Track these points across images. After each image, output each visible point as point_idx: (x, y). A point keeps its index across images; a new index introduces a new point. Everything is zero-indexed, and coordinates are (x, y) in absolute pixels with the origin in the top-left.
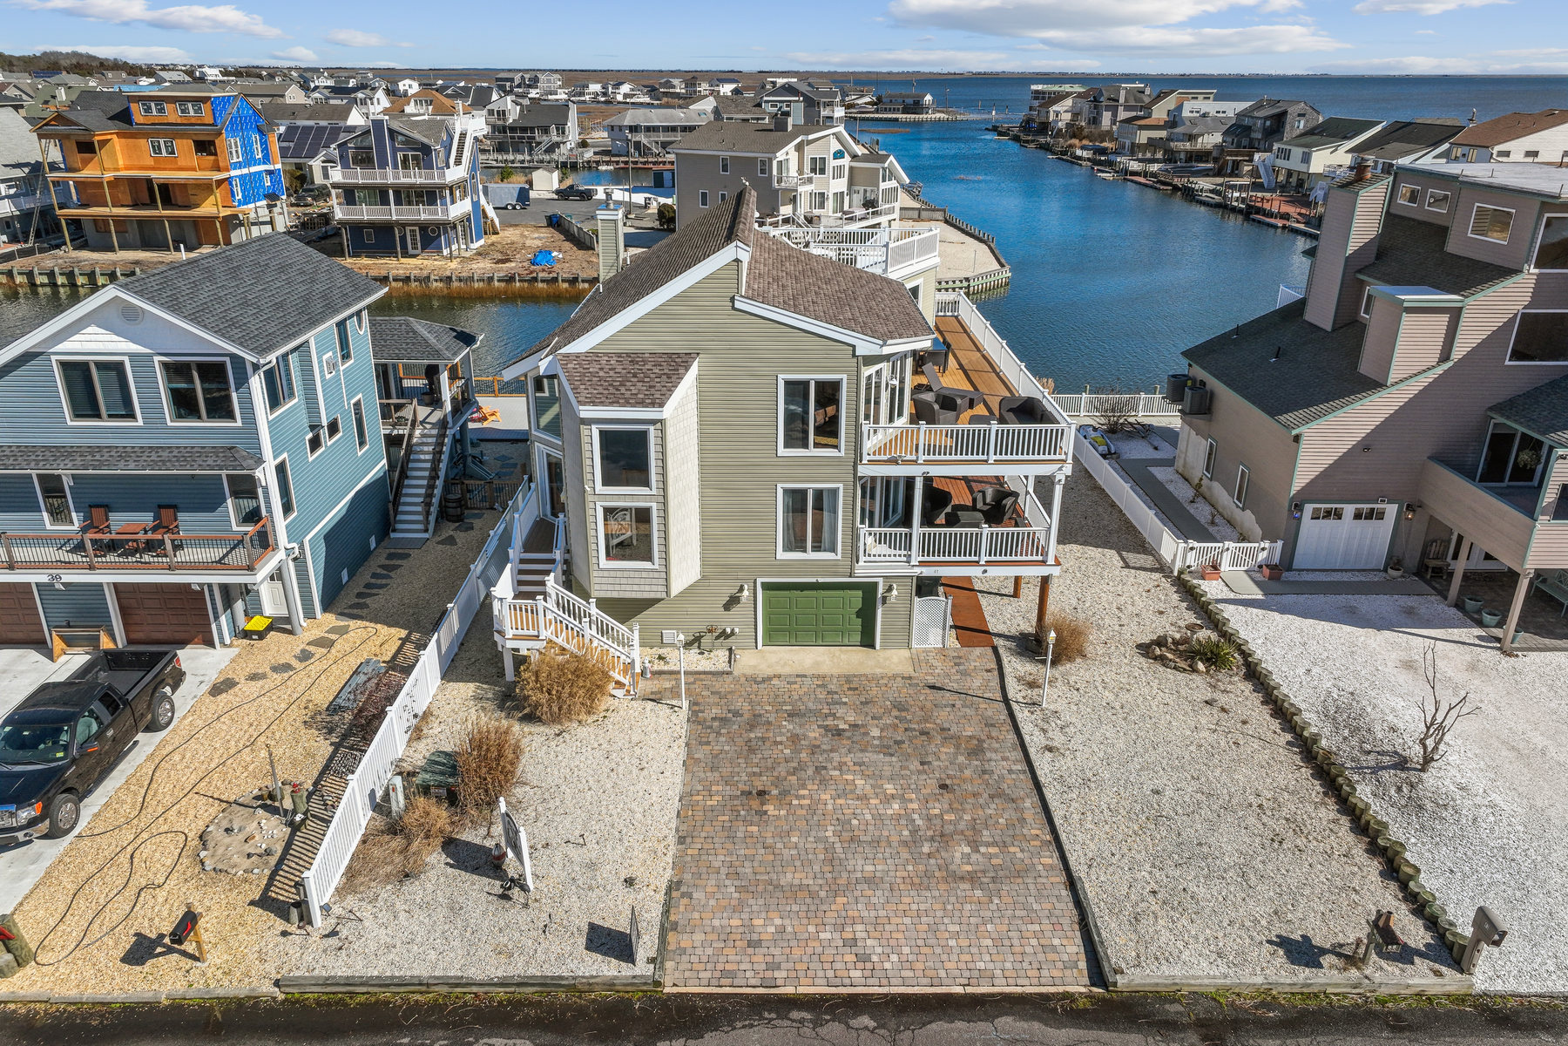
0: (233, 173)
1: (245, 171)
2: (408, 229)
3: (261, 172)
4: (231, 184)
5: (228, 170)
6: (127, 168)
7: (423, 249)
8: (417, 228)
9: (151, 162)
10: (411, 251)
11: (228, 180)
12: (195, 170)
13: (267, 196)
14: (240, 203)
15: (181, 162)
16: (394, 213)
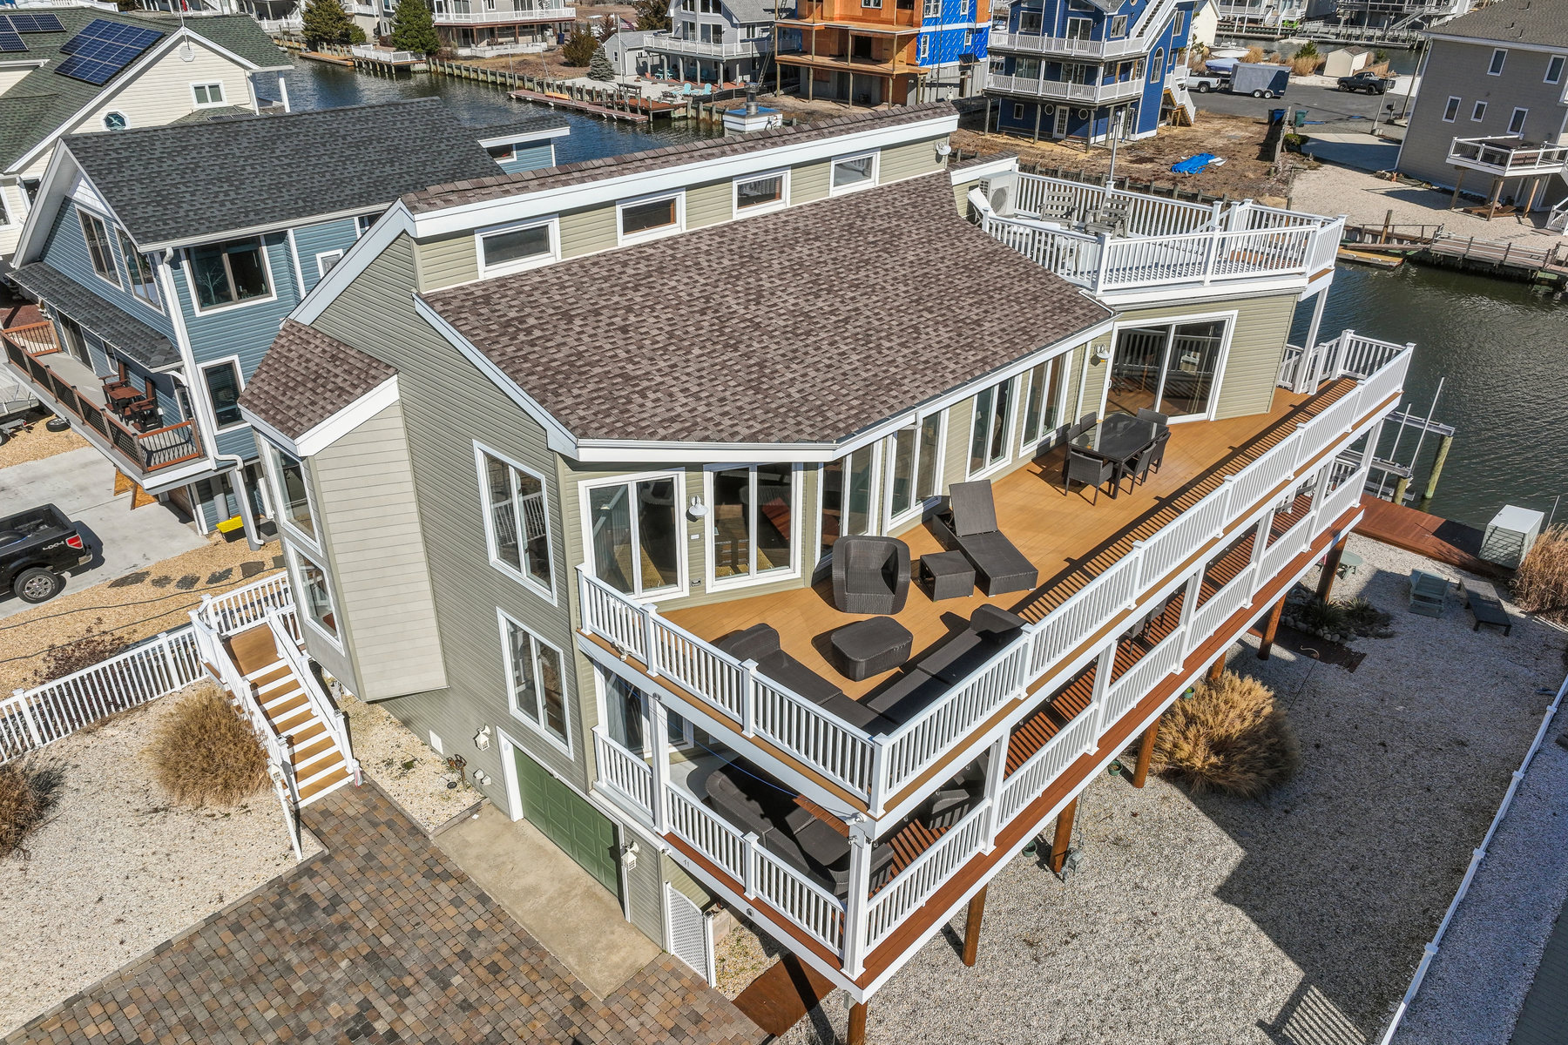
0: (924, 29)
1: (938, 28)
2: (1059, 107)
3: (963, 30)
4: (919, 41)
5: (919, 26)
6: (842, 18)
7: (1069, 133)
8: (1068, 108)
9: (859, 13)
10: (1055, 134)
11: (918, 36)
12: (891, 23)
13: (961, 57)
14: (924, 61)
15: (884, 15)
16: (1041, 88)
